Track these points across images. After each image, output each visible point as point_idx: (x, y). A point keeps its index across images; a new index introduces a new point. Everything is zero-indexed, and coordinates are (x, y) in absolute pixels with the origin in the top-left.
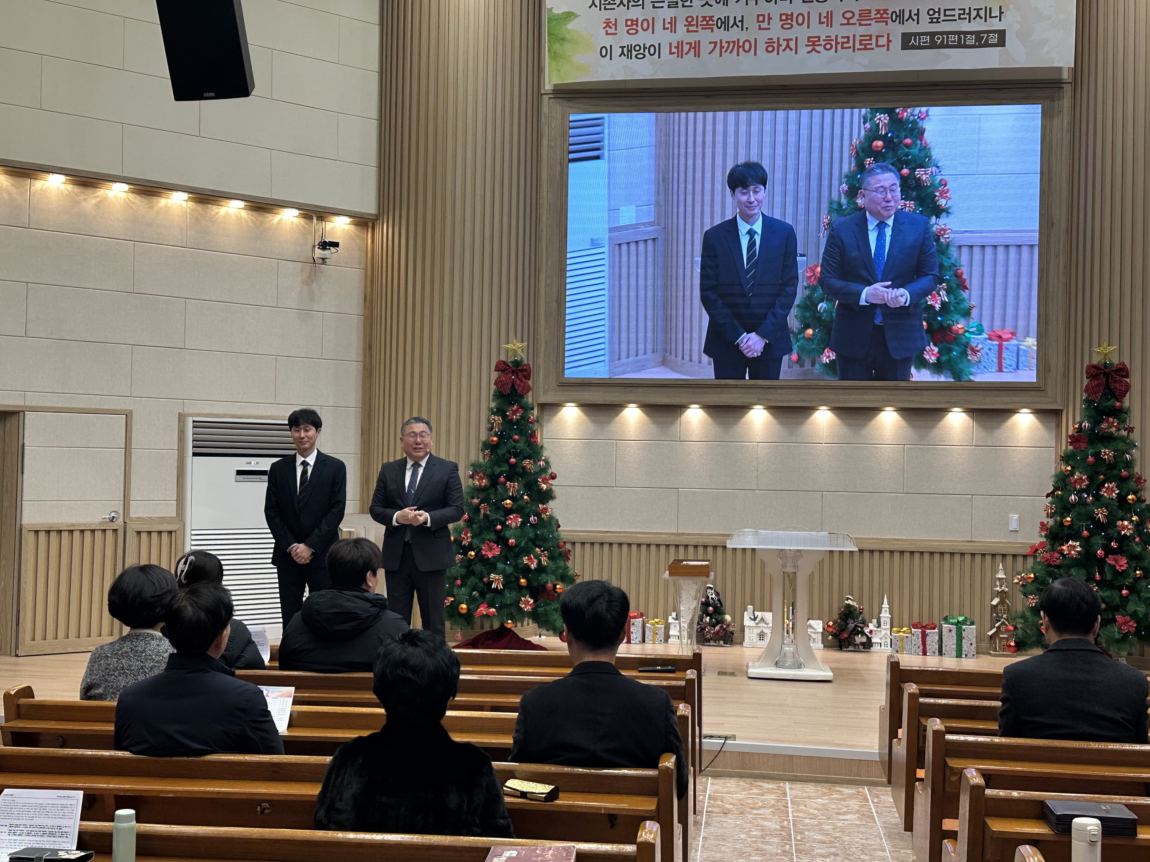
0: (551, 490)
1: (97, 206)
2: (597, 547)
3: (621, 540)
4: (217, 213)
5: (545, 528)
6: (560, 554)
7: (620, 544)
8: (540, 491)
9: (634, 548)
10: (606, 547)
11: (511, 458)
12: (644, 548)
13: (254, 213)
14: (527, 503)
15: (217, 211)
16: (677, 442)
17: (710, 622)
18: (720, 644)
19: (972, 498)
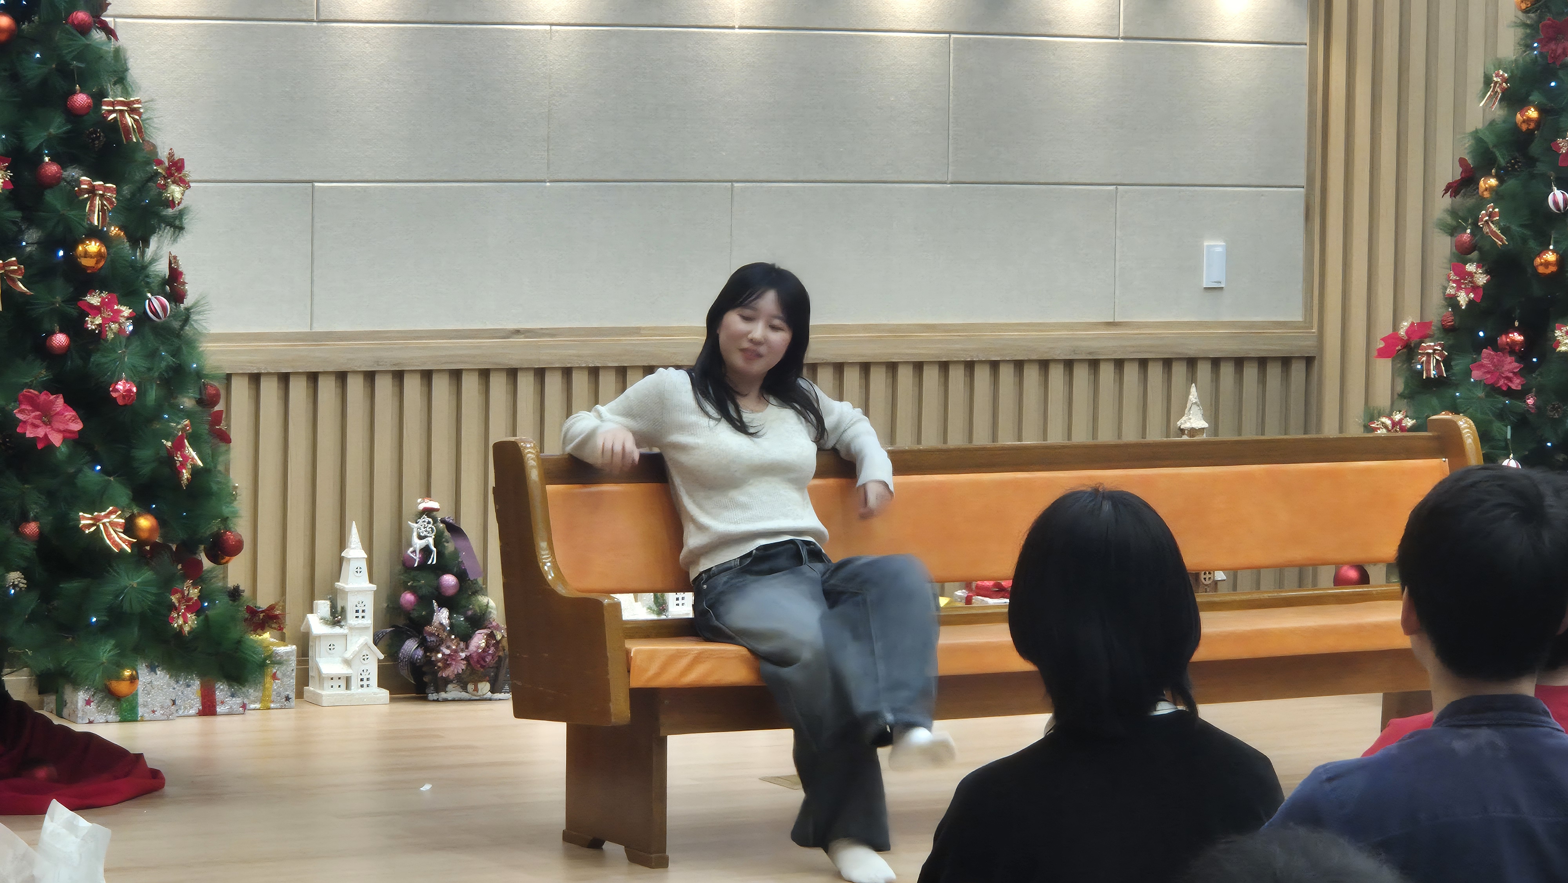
6: (214, 430)
16: (309, 24)
17: (451, 625)
18: (480, 693)
19: (1116, 193)
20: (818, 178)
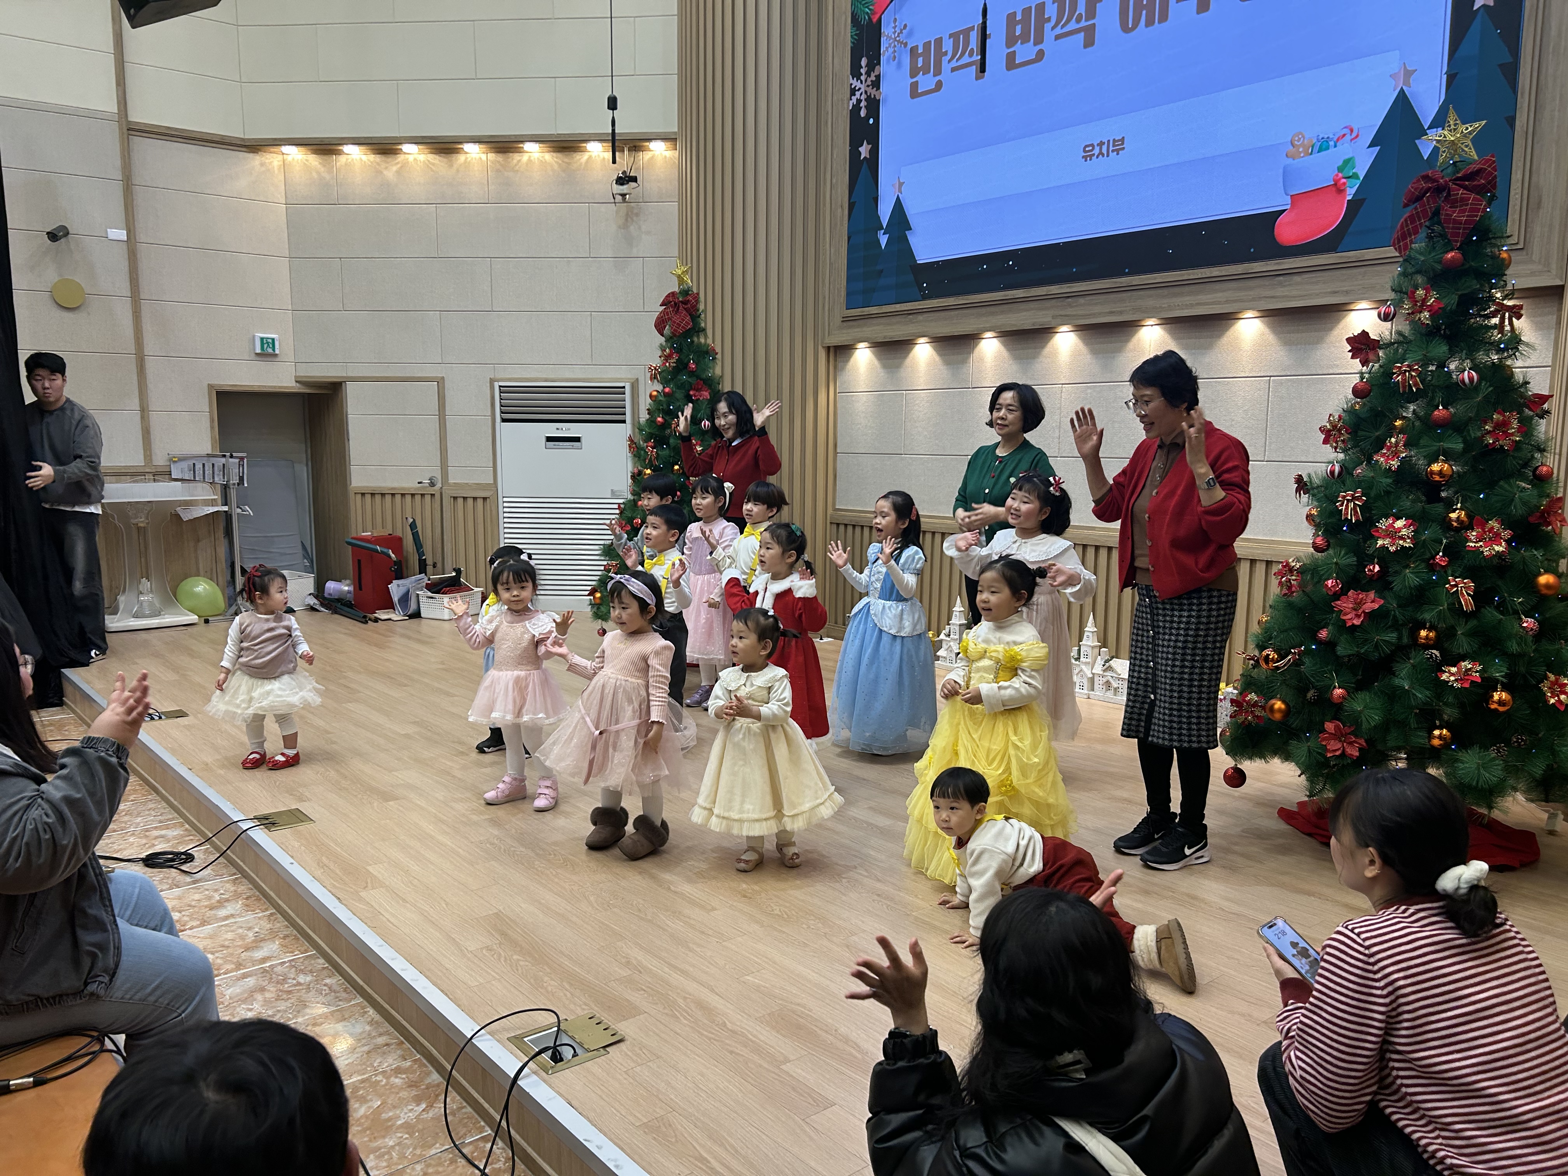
1: (398, 172)
4: (519, 161)
13: (559, 155)
15: (519, 158)
16: (967, 389)
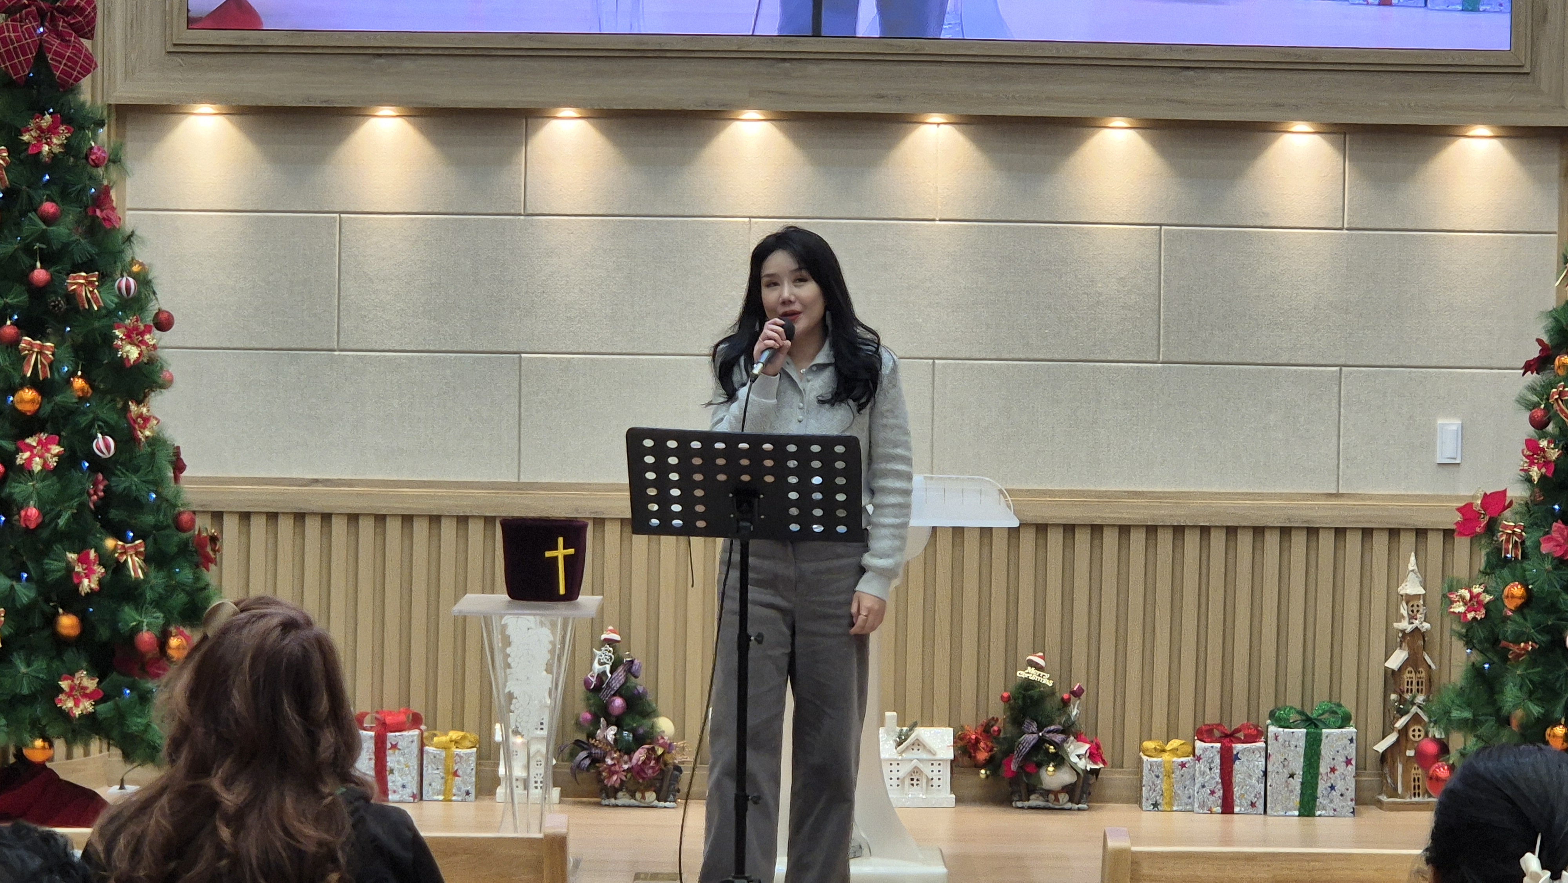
0: (151, 361)
2: (285, 526)
3: (355, 506)
5: (136, 471)
6: (184, 550)
7: (353, 518)
8: (120, 365)
9: (394, 528)
10: (313, 526)
11: (34, 267)
12: (421, 528)
14: (82, 399)
16: (518, 217)
17: (616, 740)
18: (647, 800)
19: (1340, 374)
20: (1023, 357)
